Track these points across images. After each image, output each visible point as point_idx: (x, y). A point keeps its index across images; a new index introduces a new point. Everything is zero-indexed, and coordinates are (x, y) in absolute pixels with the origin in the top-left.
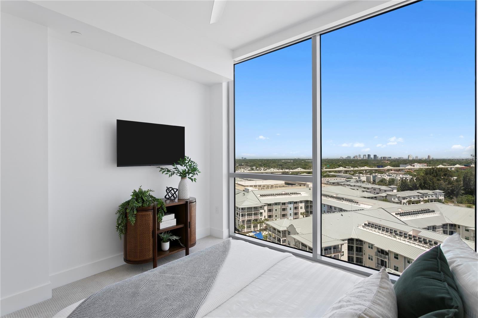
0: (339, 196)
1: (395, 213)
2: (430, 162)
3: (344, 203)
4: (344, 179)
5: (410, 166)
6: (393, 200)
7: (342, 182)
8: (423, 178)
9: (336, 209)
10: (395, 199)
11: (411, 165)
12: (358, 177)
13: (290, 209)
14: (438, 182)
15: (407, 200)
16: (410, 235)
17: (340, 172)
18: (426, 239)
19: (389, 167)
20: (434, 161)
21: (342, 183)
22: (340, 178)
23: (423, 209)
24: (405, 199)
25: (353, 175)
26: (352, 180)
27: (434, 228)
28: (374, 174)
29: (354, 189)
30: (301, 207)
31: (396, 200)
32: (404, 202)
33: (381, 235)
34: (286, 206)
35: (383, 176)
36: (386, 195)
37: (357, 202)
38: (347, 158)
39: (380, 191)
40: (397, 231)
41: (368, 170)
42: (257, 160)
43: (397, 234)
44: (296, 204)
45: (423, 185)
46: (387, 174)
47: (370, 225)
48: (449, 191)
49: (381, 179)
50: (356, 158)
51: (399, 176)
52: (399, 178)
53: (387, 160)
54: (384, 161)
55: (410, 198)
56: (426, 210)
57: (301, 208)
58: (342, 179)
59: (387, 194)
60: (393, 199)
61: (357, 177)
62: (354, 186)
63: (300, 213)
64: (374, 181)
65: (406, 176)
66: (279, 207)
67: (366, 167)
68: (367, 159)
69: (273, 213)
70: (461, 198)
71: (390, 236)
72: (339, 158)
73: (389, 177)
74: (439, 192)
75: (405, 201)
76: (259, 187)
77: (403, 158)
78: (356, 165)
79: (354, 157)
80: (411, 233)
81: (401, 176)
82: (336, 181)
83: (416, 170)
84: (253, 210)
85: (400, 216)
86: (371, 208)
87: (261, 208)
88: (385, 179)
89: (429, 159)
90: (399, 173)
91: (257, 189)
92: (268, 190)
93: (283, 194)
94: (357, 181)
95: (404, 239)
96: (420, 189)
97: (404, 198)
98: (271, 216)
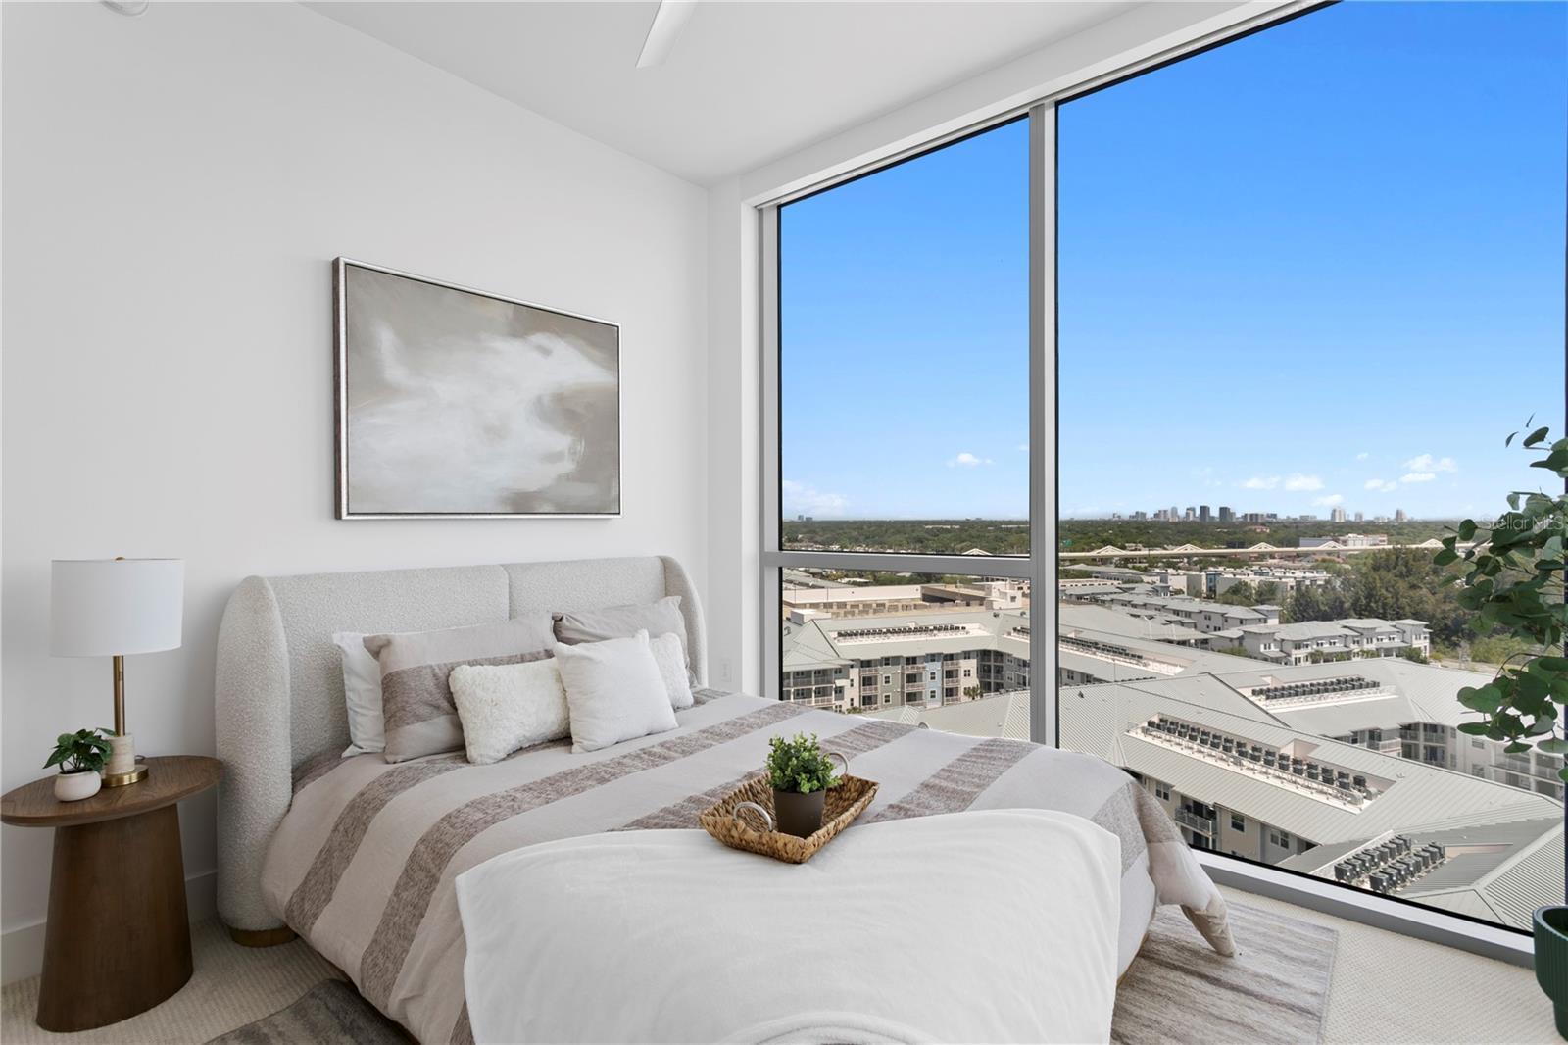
0: (1085, 636)
1: (1250, 690)
2: (1400, 529)
3: (1098, 658)
4: (1116, 583)
5: (1332, 543)
6: (1262, 649)
7: (1107, 594)
8: (1364, 581)
9: (1072, 678)
10: (1270, 648)
11: (1336, 541)
12: (1159, 578)
13: (933, 678)
14: (1411, 593)
15: (1310, 650)
16: (1282, 757)
17: (1105, 560)
18: (1332, 770)
19: (1263, 547)
20: (1414, 528)
21: (1106, 598)
22: (1101, 582)
23: (1341, 679)
24: (1300, 648)
25: (1145, 570)
26: (1140, 588)
27: (1374, 738)
28: (1212, 568)
29: (1139, 616)
30: (965, 671)
31: (1274, 651)
32: (1298, 656)
33: (1197, 756)
34: (918, 668)
35: (1240, 575)
36: (1241, 634)
37: (1137, 654)
38: (1133, 517)
39: (1226, 621)
40: (1243, 745)
41: (1196, 555)
42: (846, 522)
43: (1242, 754)
44: (949, 662)
45: (1364, 602)
46: (1255, 568)
47: (1166, 726)
48: (1449, 622)
49: (1233, 585)
50: (1162, 519)
51: (1293, 573)
52: (1291, 582)
53: (1263, 525)
54: (1250, 528)
55: (1318, 644)
56: (1353, 680)
57: (967, 673)
58: (1109, 583)
59: (1245, 632)
60: (1262, 646)
61: (1157, 579)
62: (1145, 605)
63: (963, 690)
64: (1212, 590)
65: (1315, 575)
66: (895, 671)
67: (1188, 546)
68: (1198, 520)
69: (876, 689)
70: (1486, 644)
71: (1224, 760)
72: (1107, 518)
73: (1258, 579)
74: (1413, 626)
75: (1302, 653)
76: (838, 607)
77: (1315, 517)
78: (1157, 541)
79: (1156, 515)
80: (1289, 751)
81: (1299, 574)
82: (1088, 590)
83: (1351, 556)
84: (813, 679)
85: (1268, 698)
86: (1181, 672)
87: (840, 672)
88: (1246, 584)
89: (1400, 521)
90: (1297, 564)
91: (829, 615)
92: (866, 616)
93: (910, 631)
94: (1156, 591)
95: (1264, 770)
96: (1354, 615)
97: (1298, 645)
98: (870, 697)
